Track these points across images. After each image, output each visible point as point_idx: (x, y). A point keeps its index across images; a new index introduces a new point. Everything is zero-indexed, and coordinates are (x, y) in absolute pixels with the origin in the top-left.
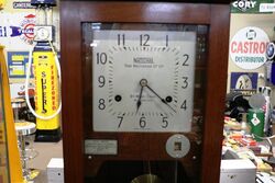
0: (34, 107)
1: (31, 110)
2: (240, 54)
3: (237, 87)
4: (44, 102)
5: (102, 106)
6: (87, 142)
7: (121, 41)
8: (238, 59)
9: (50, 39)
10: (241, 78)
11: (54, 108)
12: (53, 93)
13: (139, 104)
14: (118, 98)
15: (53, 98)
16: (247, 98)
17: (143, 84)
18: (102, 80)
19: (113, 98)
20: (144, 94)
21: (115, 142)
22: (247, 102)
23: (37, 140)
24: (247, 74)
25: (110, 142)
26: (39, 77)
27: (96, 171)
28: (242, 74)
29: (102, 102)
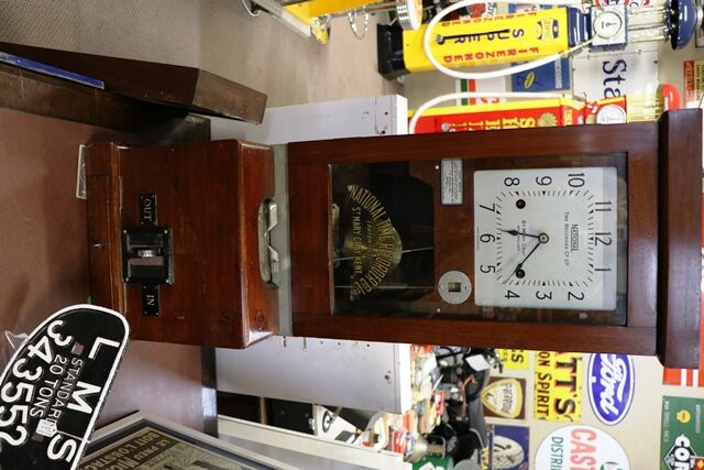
0: (447, 18)
1: (442, 13)
2: (568, 446)
3: (498, 440)
4: (460, 38)
5: (509, 182)
6: (459, 163)
7: (601, 207)
8: (558, 442)
9: (596, 41)
10: (516, 448)
11: (448, 59)
12: (480, 55)
13: (514, 233)
14: (521, 204)
15: (469, 56)
16: (474, 457)
17: (541, 238)
18: (546, 181)
19: (521, 197)
20: (528, 239)
21: (459, 201)
22: (468, 456)
23: (381, 29)
24: (526, 459)
25: (460, 195)
26: (513, 24)
27: (419, 176)
28: (526, 451)
29: (514, 182)
